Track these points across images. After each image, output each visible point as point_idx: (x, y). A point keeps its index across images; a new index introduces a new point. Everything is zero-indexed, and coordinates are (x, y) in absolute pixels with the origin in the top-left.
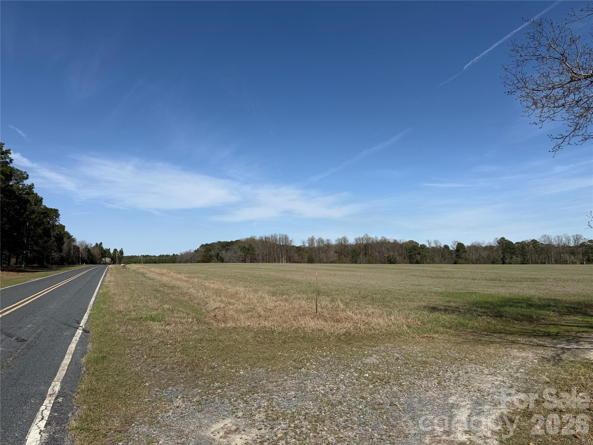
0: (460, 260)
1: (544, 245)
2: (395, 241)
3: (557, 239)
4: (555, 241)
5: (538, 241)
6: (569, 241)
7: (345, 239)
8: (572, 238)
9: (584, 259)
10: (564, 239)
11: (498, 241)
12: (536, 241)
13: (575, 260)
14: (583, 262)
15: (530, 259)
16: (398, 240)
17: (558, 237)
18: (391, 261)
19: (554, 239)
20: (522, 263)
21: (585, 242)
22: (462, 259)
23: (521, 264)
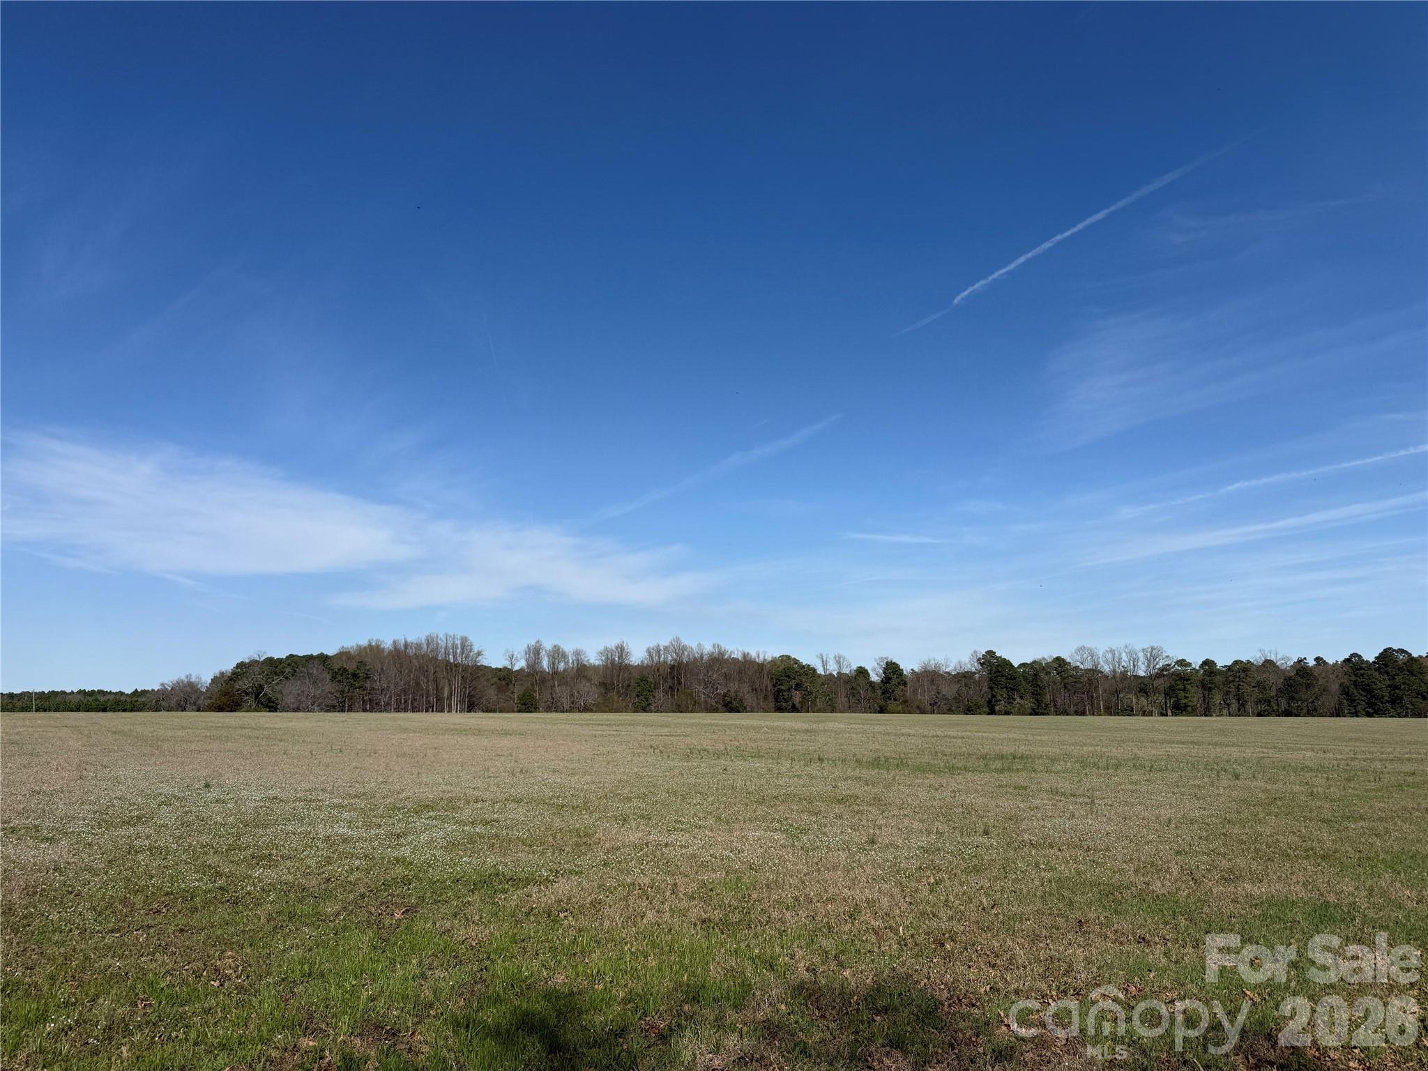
0: (892, 705)
1: (1081, 669)
2: (744, 655)
3: (1109, 656)
4: (1106, 661)
5: (1068, 660)
6: (1135, 662)
7: (621, 650)
8: (1141, 655)
9: (1168, 705)
10: (1124, 657)
11: (979, 660)
12: (1063, 660)
13: (1150, 708)
14: (1166, 710)
15: (1052, 703)
16: (753, 654)
17: (1112, 651)
18: (731, 705)
19: (1104, 656)
20: (1034, 713)
21: (1169, 665)
22: (897, 702)
23: (1031, 714)
